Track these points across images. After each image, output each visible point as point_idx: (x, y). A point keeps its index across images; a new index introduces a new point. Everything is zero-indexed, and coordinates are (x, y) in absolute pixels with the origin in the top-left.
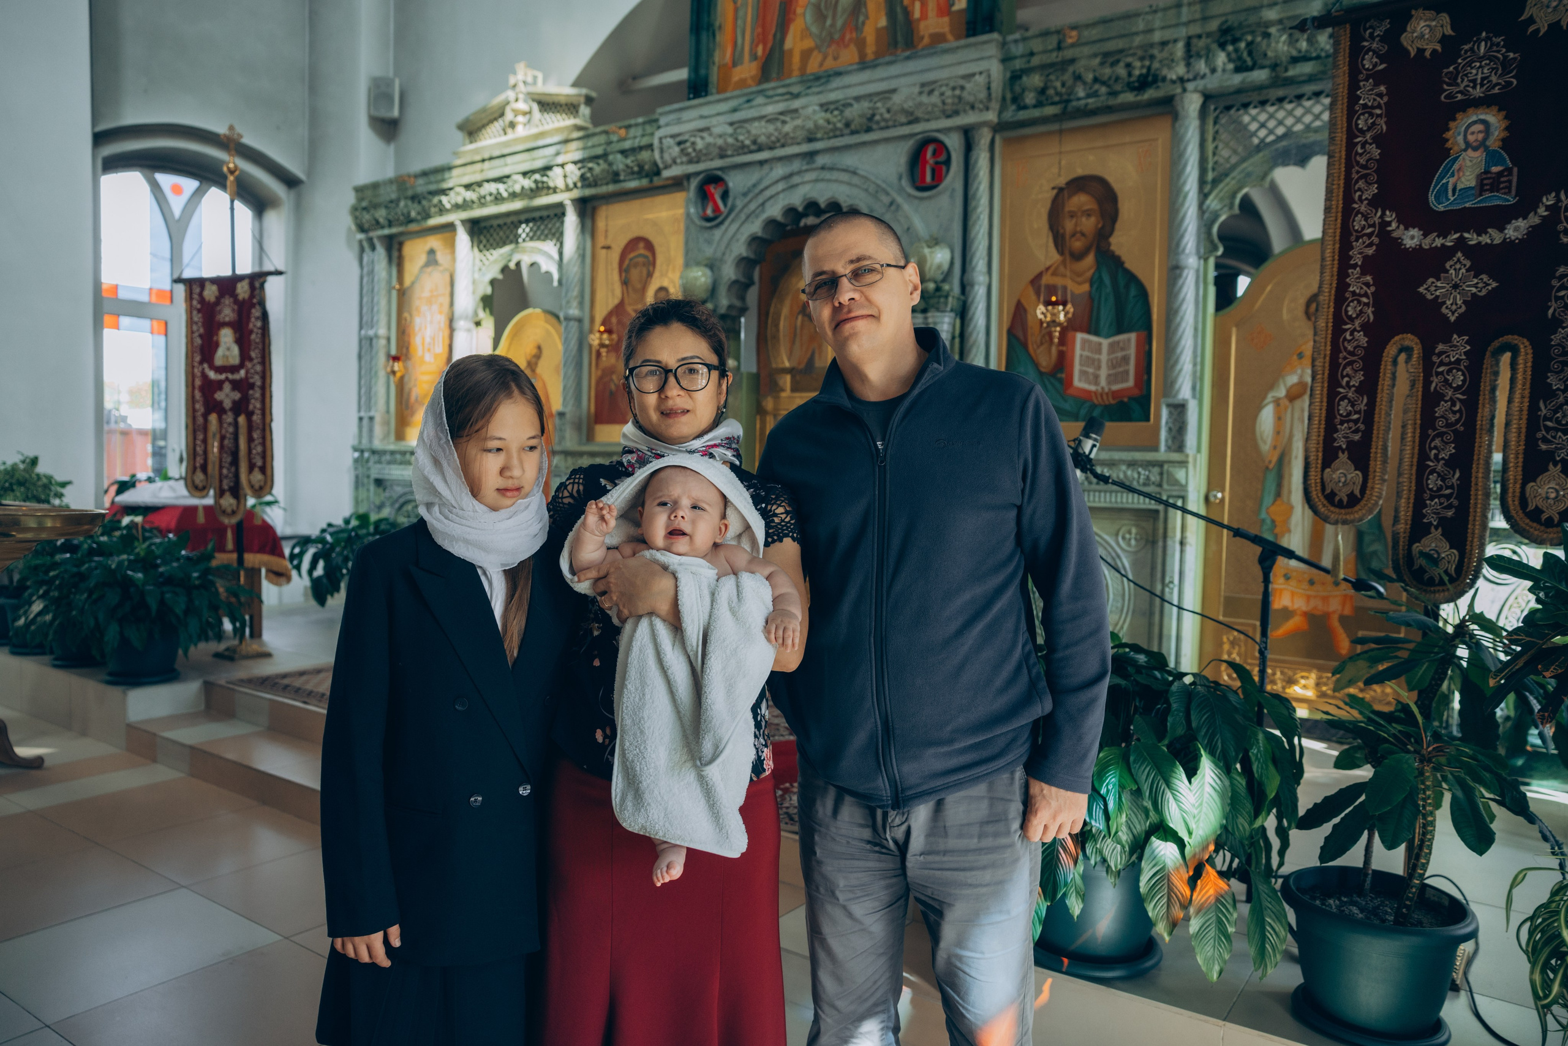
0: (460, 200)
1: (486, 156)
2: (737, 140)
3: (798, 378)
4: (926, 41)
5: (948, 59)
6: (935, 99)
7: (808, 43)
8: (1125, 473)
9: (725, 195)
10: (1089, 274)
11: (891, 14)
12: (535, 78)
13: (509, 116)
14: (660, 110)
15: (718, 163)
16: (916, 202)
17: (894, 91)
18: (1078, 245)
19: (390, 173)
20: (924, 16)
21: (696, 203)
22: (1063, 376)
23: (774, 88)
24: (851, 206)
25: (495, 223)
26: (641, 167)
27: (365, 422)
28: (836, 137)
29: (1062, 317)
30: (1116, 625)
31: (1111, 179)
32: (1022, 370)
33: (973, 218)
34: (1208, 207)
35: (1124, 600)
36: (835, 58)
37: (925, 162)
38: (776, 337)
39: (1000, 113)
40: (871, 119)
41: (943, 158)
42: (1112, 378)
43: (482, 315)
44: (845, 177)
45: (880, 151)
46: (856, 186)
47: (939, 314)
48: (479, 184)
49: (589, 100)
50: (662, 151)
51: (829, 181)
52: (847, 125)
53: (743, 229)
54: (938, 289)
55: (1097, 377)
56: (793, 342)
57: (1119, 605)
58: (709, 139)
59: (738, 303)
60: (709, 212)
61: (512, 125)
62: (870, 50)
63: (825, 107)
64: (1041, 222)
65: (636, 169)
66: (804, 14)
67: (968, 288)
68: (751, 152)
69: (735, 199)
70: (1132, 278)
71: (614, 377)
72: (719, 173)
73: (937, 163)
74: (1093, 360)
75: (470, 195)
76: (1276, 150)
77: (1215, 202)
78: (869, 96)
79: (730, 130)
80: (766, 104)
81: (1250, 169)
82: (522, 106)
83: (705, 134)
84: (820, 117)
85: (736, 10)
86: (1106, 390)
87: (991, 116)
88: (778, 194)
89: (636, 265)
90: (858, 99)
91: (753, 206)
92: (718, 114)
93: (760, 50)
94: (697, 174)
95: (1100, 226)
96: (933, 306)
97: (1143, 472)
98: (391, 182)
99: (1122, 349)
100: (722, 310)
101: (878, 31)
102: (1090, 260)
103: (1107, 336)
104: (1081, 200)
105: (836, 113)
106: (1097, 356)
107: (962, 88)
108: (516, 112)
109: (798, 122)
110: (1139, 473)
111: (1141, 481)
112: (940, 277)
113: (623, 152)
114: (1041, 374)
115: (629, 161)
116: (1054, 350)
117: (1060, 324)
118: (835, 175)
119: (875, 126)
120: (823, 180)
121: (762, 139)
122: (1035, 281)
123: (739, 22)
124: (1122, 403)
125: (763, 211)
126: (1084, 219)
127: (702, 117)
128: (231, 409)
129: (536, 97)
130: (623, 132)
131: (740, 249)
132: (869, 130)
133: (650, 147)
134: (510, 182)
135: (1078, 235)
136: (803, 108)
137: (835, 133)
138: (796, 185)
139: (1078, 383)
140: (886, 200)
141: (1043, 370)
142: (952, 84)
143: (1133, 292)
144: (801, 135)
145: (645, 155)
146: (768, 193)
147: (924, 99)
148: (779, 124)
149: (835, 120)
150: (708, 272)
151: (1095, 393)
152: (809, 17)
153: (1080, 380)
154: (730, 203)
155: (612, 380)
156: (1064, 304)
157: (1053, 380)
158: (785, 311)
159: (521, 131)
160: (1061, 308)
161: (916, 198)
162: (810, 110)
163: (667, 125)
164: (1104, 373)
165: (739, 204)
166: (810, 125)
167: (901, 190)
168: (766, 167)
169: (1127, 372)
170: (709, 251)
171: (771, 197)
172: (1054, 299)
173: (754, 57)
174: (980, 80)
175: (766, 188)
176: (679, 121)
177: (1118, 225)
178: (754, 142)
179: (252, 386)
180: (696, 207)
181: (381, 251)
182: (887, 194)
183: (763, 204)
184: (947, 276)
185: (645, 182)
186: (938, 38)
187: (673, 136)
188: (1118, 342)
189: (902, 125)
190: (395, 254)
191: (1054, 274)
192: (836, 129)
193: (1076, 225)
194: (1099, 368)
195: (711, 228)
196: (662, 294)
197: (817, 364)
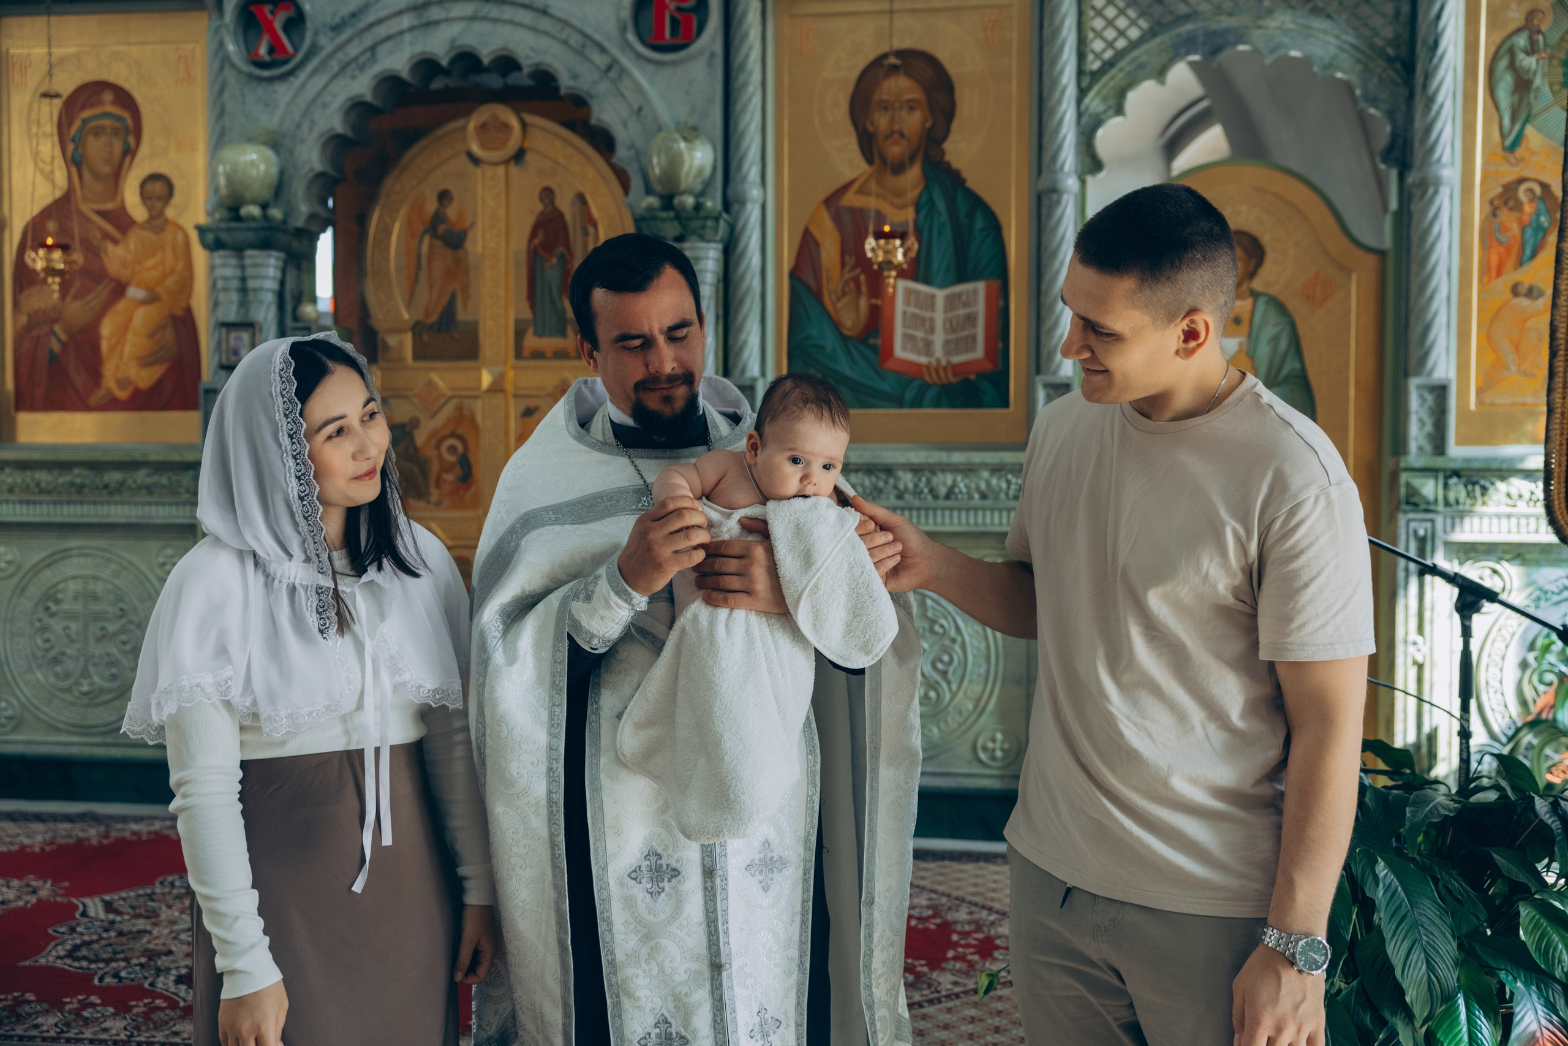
3: (425, 337)
8: (988, 482)
9: (295, 26)
10: (913, 194)
16: (651, 68)
18: (895, 150)
21: (235, 33)
22: (879, 342)
24: (538, 65)
29: (900, 256)
30: (979, 700)
31: (942, 56)
32: (814, 332)
34: (1087, 108)
35: (988, 662)
38: (383, 270)
42: (952, 346)
44: (526, 17)
46: (546, 33)
47: (703, 245)
51: (496, 20)
53: (334, 87)
54: (698, 207)
55: (928, 345)
56: (414, 280)
57: (983, 670)
60: (263, 50)
64: (840, 112)
67: (735, 207)
69: (316, 34)
70: (977, 203)
71: (57, 328)
73: (679, 9)
74: (923, 320)
76: (1179, 35)
77: (1097, 102)
81: (1143, 58)
86: (944, 363)
88: (401, 33)
89: (98, 132)
91: (353, 50)
95: (928, 125)
96: (694, 233)
97: (1014, 480)
99: (966, 305)
100: (299, 222)
102: (914, 173)
103: (942, 286)
104: (900, 86)
106: (928, 314)
110: (1009, 482)
111: (1012, 493)
112: (698, 187)
114: (844, 339)
116: (863, 303)
117: (898, 267)
118: (506, 12)
120: (485, 18)
122: (831, 201)
124: (967, 381)
125: (373, 59)
126: (904, 114)
131: (332, 119)
135: (896, 136)
138: (437, 23)
139: (900, 351)
140: (601, 60)
141: (847, 333)
143: (979, 223)
146: (382, 31)
150: (269, 153)
151: (928, 367)
153: (904, 348)
154: (305, 41)
155: (53, 333)
156: (903, 236)
157: (862, 348)
160: (898, 242)
161: (650, 61)
164: (939, 339)
165: (327, 43)
167: (627, 45)
169: (974, 338)
170: (270, 120)
171: (389, 38)
172: (887, 229)
175: (380, 21)
177: (955, 125)
180: (237, 44)
182: (603, 50)
183: (373, 48)
184: (708, 187)
188: (960, 295)
191: (861, 191)
193: (892, 121)
194: (932, 330)
195: (270, 80)
196: (158, 187)
197: (461, 315)
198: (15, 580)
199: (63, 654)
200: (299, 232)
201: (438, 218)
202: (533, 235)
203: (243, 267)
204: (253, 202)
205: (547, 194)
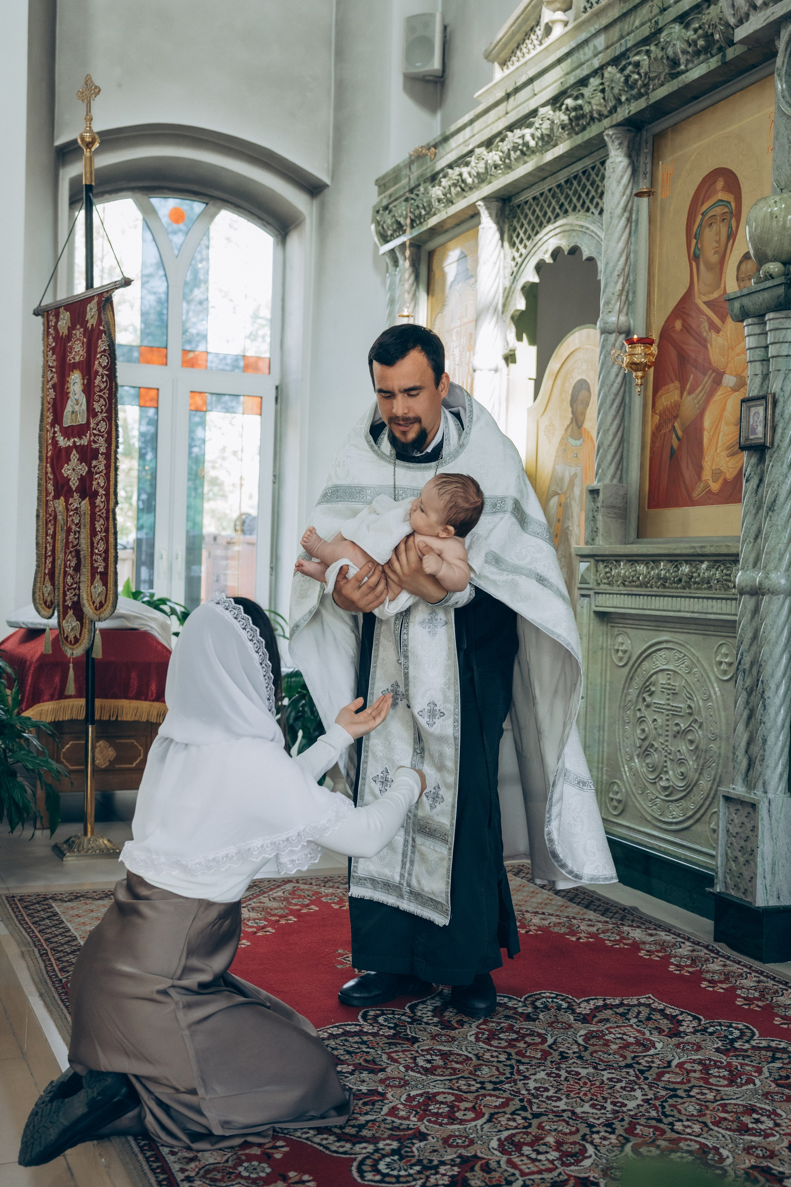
0: (482, 168)
1: (511, 88)
26: (708, 35)
48: (503, 136)
61: (548, 30)
65: (701, 43)
71: (677, 424)
89: (712, 221)
115: (692, 32)
128: (77, 491)
134: (537, 121)
145: (714, 12)
155: (674, 429)
159: (556, 35)
179: (95, 453)
190: (425, 269)
196: (749, 266)
198: (627, 669)
199: (652, 746)
203: (765, 334)
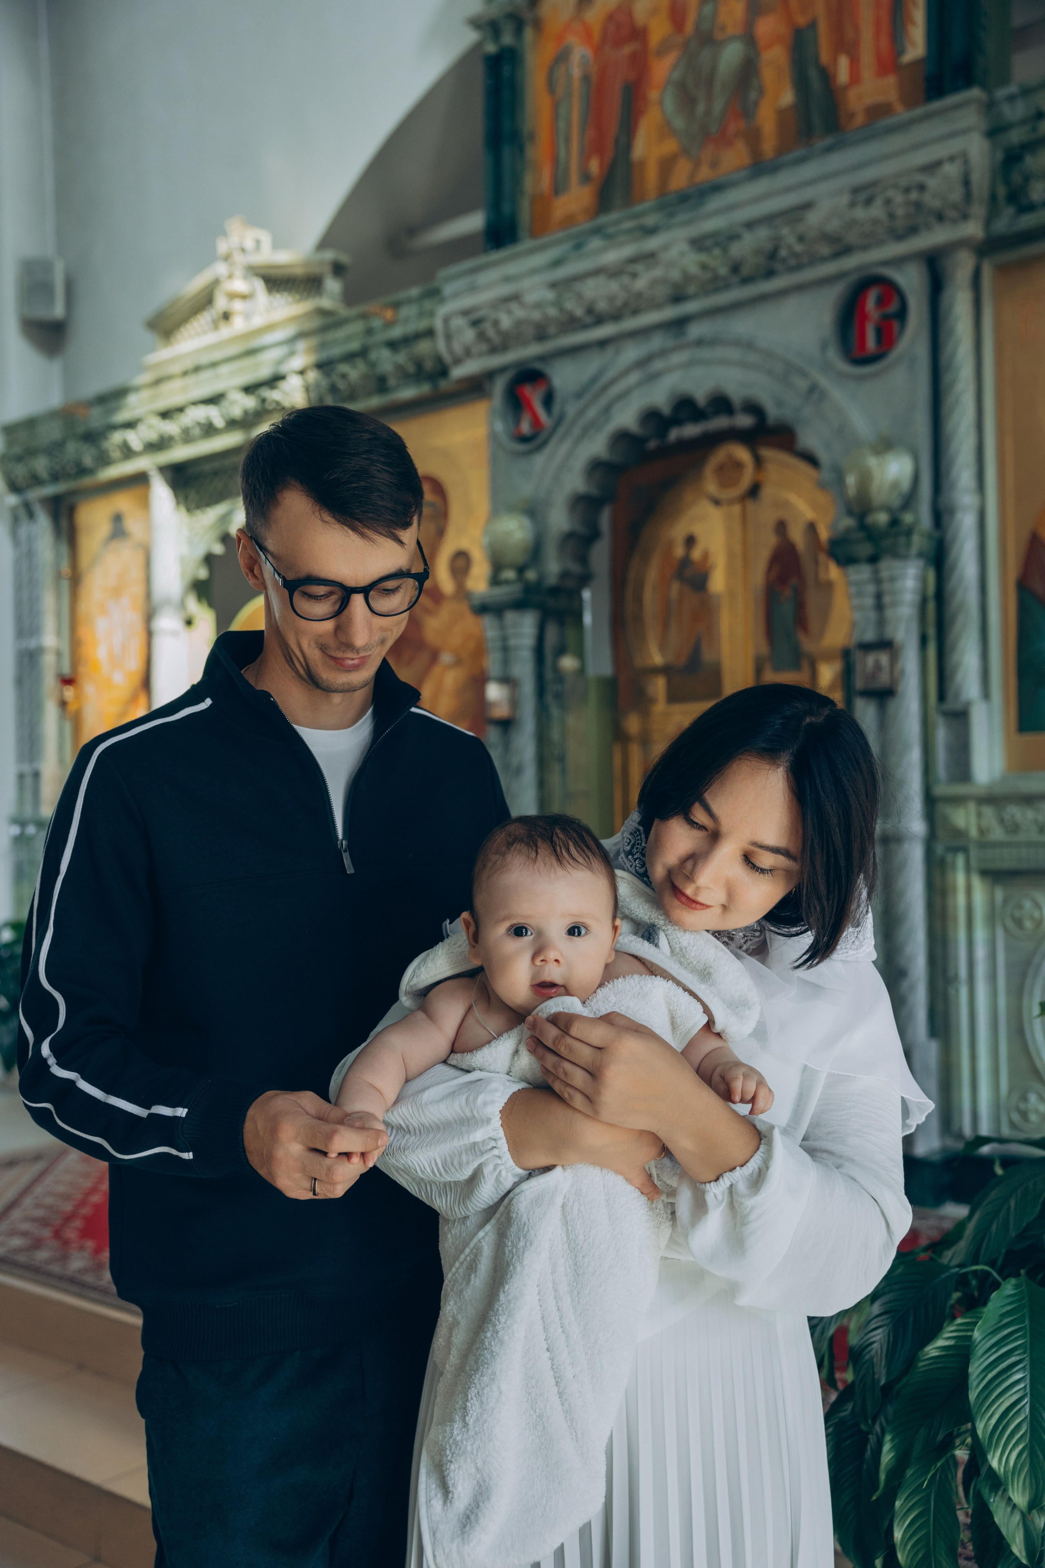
0: (153, 436)
1: (189, 364)
2: (562, 310)
3: (677, 680)
4: (860, 119)
5: (897, 141)
6: (877, 211)
7: (670, 146)
9: (548, 400)
11: (801, 83)
12: (258, 242)
13: (221, 303)
14: (443, 273)
15: (534, 350)
16: (852, 383)
17: (807, 206)
19: (55, 400)
20: (855, 78)
21: (504, 415)
23: (617, 223)
24: (746, 398)
25: (208, 467)
26: (419, 365)
27: (29, 781)
28: (717, 290)
33: (948, 401)
36: (714, 165)
37: (864, 317)
38: (639, 618)
39: (988, 221)
40: (773, 255)
41: (893, 307)
43: (194, 606)
44: (734, 354)
45: (791, 306)
46: (754, 367)
47: (897, 562)
48: (181, 410)
49: (338, 269)
50: (448, 337)
51: (711, 362)
52: (735, 268)
53: (578, 451)
54: (895, 522)
56: (665, 625)
58: (520, 313)
59: (575, 568)
60: (526, 427)
61: (226, 316)
62: (769, 146)
63: (698, 244)
65: (411, 369)
66: (661, 102)
67: (945, 518)
68: (585, 327)
69: (563, 404)
72: (538, 366)
73: (884, 317)
75: (171, 428)
78: (768, 219)
79: (550, 295)
80: (604, 250)
82: (239, 285)
83: (514, 306)
84: (691, 262)
85: (555, 106)
87: (973, 229)
88: (630, 390)
90: (750, 225)
91: (592, 413)
92: (534, 272)
93: (594, 166)
94: (502, 370)
96: (887, 550)
98: (53, 415)
100: (552, 580)
101: (782, 114)
105: (716, 252)
107: (922, 188)
108: (233, 296)
109: (657, 272)
112: (896, 502)
113: (393, 345)
115: (401, 358)
118: (719, 352)
119: (779, 266)
120: (700, 362)
121: (602, 306)
123: (562, 125)
125: (608, 420)
127: (508, 279)
129: (263, 272)
130: (389, 314)
131: (575, 481)
132: (770, 274)
133: (429, 333)
134: (225, 403)
136: (666, 247)
137: (715, 284)
138: (659, 374)
140: (802, 384)
142: (904, 182)
144: (662, 292)
145: (423, 347)
146: (614, 390)
147: (860, 213)
148: (626, 279)
149: (712, 263)
150: (526, 522)
152: (669, 104)
154: (556, 409)
158: (652, 575)
159: (239, 324)
161: (852, 376)
162: (673, 253)
163: (456, 295)
165: (571, 410)
166: (675, 275)
167: (827, 366)
168: (610, 350)
170: (526, 489)
171: (620, 397)
173: (586, 177)
174: (952, 170)
175: (612, 383)
176: (473, 289)
178: (590, 311)
180: (505, 423)
181: (43, 523)
182: (803, 374)
183: (607, 410)
184: (909, 500)
185: (425, 389)
186: (878, 111)
187: (465, 313)
189: (824, 259)
190: (64, 523)
192: (716, 278)
195: (529, 453)
196: (461, 562)
197: (707, 656)
200: (554, 591)
201: (686, 562)
202: (770, 569)
203: (502, 627)
204: (511, 566)
205: (781, 527)
